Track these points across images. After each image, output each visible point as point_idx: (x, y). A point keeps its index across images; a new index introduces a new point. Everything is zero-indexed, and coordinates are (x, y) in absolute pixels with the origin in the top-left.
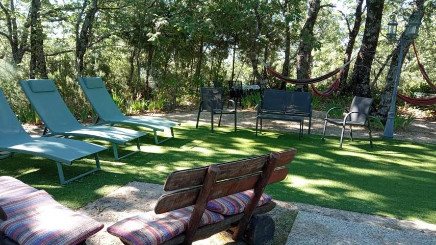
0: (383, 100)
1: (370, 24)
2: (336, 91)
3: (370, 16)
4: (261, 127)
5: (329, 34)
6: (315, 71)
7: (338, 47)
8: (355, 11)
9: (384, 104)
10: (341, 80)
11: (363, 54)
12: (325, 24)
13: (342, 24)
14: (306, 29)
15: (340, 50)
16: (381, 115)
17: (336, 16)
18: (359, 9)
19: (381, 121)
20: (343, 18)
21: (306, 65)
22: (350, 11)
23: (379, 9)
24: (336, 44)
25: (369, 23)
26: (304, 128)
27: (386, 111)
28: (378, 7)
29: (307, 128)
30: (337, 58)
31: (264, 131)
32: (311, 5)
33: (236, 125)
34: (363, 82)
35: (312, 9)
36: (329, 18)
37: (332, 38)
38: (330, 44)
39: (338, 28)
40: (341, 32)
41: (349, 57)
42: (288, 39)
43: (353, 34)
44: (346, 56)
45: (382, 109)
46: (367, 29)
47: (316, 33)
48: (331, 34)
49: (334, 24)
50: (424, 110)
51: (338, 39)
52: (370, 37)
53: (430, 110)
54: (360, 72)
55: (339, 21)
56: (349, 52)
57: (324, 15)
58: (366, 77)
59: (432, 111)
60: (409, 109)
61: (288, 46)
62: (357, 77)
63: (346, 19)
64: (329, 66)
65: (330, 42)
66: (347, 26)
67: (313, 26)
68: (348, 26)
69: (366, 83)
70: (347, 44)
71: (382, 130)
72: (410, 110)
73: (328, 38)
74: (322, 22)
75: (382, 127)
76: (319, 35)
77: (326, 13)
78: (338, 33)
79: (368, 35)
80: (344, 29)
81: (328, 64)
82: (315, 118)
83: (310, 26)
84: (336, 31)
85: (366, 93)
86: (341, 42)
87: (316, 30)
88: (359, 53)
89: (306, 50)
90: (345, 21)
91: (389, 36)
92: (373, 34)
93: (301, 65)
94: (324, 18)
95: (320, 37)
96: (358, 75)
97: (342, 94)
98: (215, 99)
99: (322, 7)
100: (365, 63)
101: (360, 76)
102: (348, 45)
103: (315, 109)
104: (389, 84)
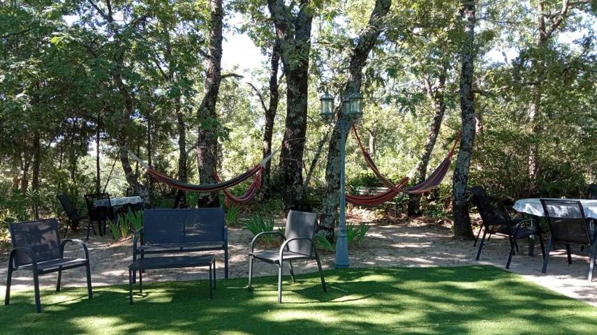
0: (325, 207)
1: (293, 100)
2: (258, 193)
3: (292, 89)
4: (141, 277)
5: (239, 115)
6: (226, 164)
7: (252, 131)
8: (268, 85)
9: (327, 212)
10: (262, 177)
11: (290, 143)
12: (232, 102)
13: (254, 100)
14: (205, 109)
15: (256, 136)
16: (326, 229)
17: (244, 90)
18: (273, 81)
19: (327, 238)
20: (255, 93)
21: (211, 161)
22: (262, 84)
23: (302, 78)
24: (249, 127)
25: (292, 98)
26: (216, 267)
27: (331, 222)
28: (300, 76)
29: (223, 266)
30: (252, 146)
31: (146, 288)
32: (208, 75)
33: (89, 282)
34: (295, 182)
35: (210, 80)
36: (236, 93)
37: (242, 118)
38: (241, 128)
39: (248, 106)
40: (253, 110)
41: (270, 145)
42: (181, 123)
43: (270, 115)
44: (265, 144)
45: (326, 219)
46: (291, 107)
47: (221, 113)
48: (242, 113)
49: (243, 101)
50: (371, 210)
51: (252, 121)
52: (295, 118)
53: (379, 209)
54: (289, 168)
55: (249, 98)
56: (268, 138)
57: (228, 88)
58: (297, 175)
59: (381, 210)
60: (353, 210)
61: (182, 133)
62: (286, 175)
63: (259, 95)
64: (244, 156)
65: (241, 124)
66: (261, 103)
67: (214, 104)
68: (263, 103)
69: (299, 183)
70: (264, 128)
71: (331, 253)
72: (355, 211)
73: (238, 119)
74: (228, 99)
75: (330, 247)
76: (226, 115)
77: (231, 85)
78: (250, 113)
79: (292, 115)
80: (256, 107)
81: (242, 153)
82: (233, 243)
83: (209, 104)
84: (247, 110)
85: (301, 197)
86: (255, 123)
87: (220, 108)
88: (283, 142)
89: (209, 139)
90: (258, 98)
91: (324, 116)
92: (299, 114)
93: (204, 161)
94: (229, 93)
95: (228, 117)
96: (287, 171)
97: (266, 197)
98: (43, 242)
99: (224, 77)
100: (293, 155)
101: (289, 174)
102: (266, 128)
103: (233, 225)
104: (331, 183)
